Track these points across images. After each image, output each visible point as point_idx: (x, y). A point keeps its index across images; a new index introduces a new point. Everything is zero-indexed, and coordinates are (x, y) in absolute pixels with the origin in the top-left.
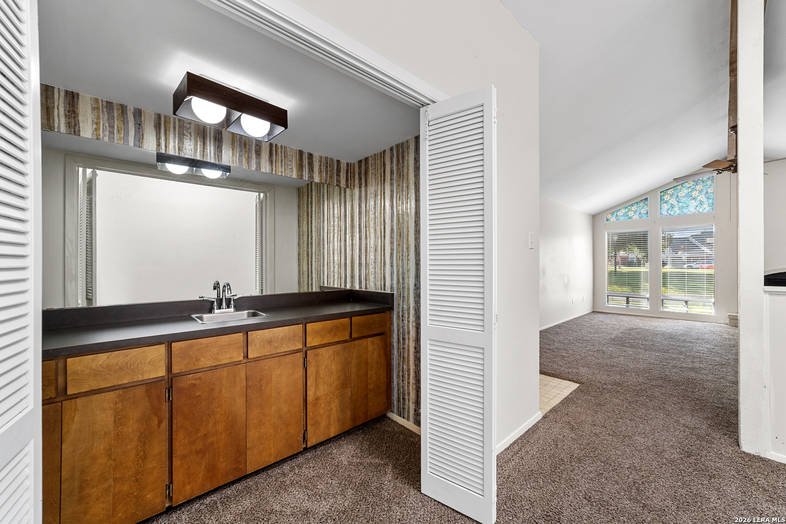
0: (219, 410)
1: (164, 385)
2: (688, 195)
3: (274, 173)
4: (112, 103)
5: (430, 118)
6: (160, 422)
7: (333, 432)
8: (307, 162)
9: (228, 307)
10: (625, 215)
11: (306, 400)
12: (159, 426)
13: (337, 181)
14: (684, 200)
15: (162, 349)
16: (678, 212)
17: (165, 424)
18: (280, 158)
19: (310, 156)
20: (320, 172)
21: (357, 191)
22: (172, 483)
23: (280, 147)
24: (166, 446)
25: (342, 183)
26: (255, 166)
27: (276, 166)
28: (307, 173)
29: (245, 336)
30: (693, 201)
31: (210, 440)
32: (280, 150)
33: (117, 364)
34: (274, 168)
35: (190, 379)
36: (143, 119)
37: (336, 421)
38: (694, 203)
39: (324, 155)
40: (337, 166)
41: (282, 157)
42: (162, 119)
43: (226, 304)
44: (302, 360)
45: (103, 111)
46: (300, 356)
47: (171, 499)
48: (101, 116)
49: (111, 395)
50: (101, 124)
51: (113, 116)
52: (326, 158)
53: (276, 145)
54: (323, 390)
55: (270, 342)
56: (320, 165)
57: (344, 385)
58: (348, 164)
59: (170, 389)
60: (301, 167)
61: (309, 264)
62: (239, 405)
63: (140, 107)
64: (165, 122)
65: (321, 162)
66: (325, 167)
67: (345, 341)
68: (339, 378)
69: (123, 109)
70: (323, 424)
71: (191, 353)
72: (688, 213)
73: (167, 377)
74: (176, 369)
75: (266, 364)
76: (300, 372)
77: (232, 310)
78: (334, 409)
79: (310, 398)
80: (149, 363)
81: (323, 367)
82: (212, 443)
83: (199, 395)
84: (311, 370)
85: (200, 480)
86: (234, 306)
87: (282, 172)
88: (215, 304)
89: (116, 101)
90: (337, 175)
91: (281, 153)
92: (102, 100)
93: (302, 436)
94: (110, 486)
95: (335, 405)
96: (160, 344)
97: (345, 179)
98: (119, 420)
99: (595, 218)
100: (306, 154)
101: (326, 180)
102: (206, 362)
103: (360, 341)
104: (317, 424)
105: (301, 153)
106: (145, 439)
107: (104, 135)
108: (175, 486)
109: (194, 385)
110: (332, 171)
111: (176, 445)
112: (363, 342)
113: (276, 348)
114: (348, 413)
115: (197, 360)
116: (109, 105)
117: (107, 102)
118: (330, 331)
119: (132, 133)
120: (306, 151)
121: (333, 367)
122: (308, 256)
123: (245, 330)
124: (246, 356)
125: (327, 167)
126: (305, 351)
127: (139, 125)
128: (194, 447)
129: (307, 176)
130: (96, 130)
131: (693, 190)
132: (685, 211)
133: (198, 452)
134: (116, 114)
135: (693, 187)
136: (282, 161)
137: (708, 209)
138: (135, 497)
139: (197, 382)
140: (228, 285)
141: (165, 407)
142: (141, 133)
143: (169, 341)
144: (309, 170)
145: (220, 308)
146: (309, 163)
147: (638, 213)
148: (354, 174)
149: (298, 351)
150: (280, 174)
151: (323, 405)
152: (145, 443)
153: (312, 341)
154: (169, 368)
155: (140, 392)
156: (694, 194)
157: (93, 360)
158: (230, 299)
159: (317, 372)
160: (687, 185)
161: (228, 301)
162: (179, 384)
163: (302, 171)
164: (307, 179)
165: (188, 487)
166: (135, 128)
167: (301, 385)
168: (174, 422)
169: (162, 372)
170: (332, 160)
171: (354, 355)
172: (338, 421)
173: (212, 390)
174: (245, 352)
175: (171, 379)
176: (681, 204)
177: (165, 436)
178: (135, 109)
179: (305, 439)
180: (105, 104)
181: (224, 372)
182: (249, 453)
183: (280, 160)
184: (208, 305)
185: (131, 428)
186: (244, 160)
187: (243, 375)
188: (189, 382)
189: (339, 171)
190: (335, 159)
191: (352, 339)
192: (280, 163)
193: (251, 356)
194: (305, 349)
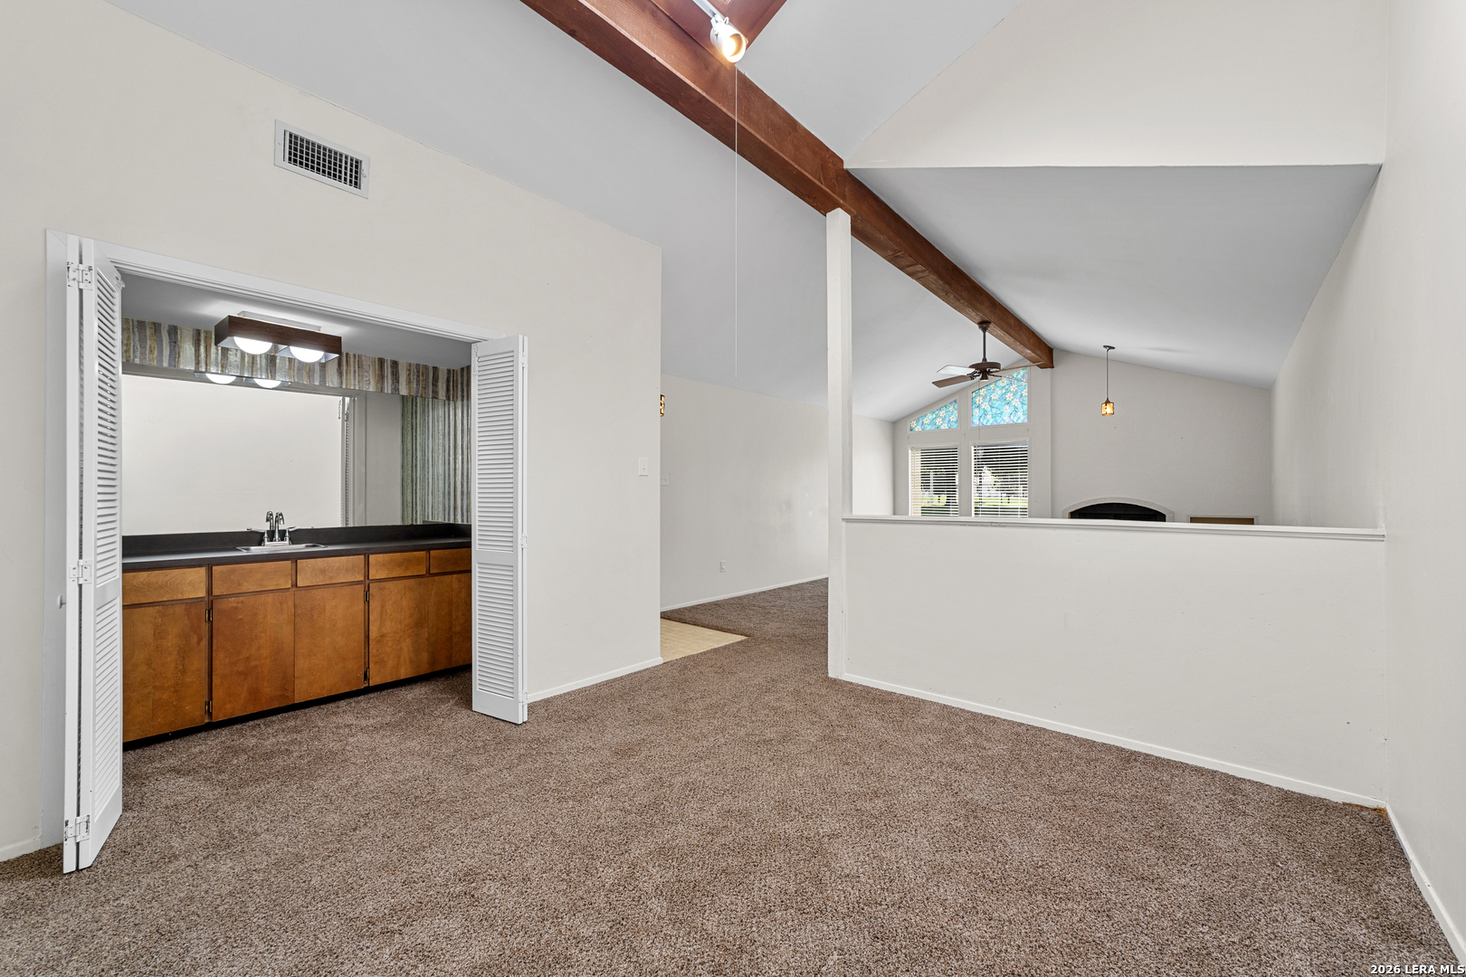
0: (263, 635)
1: (203, 608)
2: (1002, 398)
3: (344, 387)
4: (144, 322)
5: (479, 355)
6: (200, 640)
7: (404, 673)
8: (389, 371)
9: (282, 540)
10: (932, 422)
11: (367, 637)
12: (199, 643)
13: (433, 392)
14: (997, 404)
15: (202, 571)
16: (991, 421)
17: (205, 643)
18: (352, 369)
19: (395, 364)
20: (409, 382)
21: (459, 403)
22: (211, 700)
23: (352, 357)
24: (206, 664)
25: (440, 395)
26: (318, 380)
27: (346, 379)
28: (389, 385)
29: (294, 564)
30: (1007, 407)
31: (253, 663)
32: (352, 360)
33: (157, 583)
34: (344, 381)
35: (232, 602)
36: (179, 337)
37: (408, 662)
38: (1008, 410)
39: (414, 362)
40: (434, 374)
41: (354, 367)
42: (202, 335)
43: (279, 536)
44: (362, 593)
45: (133, 332)
46: (360, 588)
47: (210, 714)
48: (132, 337)
49: (152, 610)
50: (132, 345)
51: (145, 336)
52: (418, 365)
53: (347, 354)
54: (389, 627)
55: (323, 572)
56: (409, 375)
57: (419, 624)
58: (449, 371)
59: (210, 611)
60: (381, 377)
61: (414, 492)
62: (286, 632)
63: (175, 325)
64: (206, 337)
65: (409, 370)
66: (415, 377)
67: (421, 576)
68: (411, 616)
69: (156, 327)
70: (390, 664)
71: (232, 577)
72: (1002, 423)
73: (207, 599)
74: (216, 592)
75: (318, 593)
76: (361, 605)
77: (287, 542)
78: (405, 649)
79: (373, 634)
80: (189, 584)
81: (390, 603)
82: (256, 667)
83: (241, 619)
84: (374, 604)
85: (242, 701)
86: (290, 539)
87: (355, 385)
88: (266, 535)
89: (148, 319)
90: (433, 385)
91: (354, 363)
92: (133, 320)
93: (362, 673)
94: (150, 693)
95: (406, 645)
96: (200, 566)
97: (445, 389)
98: (159, 634)
99: (896, 428)
100: (389, 362)
101: (418, 392)
102: (249, 586)
103: (442, 578)
104: (381, 662)
105: (381, 361)
106: (184, 653)
107: (135, 357)
108: (215, 702)
109: (236, 608)
110: (426, 380)
111: (216, 663)
112: (447, 579)
113: (331, 578)
114: (425, 656)
115: (239, 584)
116: (141, 324)
117: (138, 322)
118: (400, 565)
119: (166, 352)
120: (388, 358)
121: (404, 603)
122: (412, 482)
123: (294, 558)
124: (294, 584)
125: (418, 376)
126: (367, 583)
127: (174, 343)
128: (235, 669)
129: (390, 388)
130: (126, 351)
131: (1008, 391)
132: (999, 420)
133: (240, 673)
134: (148, 333)
135: (1007, 387)
136: (355, 372)
137: (1022, 418)
138: (175, 706)
139: (239, 605)
140: (281, 514)
141: (205, 627)
142: (177, 351)
143: (209, 564)
144: (393, 381)
145: (271, 540)
146: (392, 372)
147: (947, 421)
148: (457, 383)
149: (358, 583)
150: (352, 388)
151: (390, 644)
152: (184, 658)
153: (374, 574)
154: (210, 590)
155: (179, 610)
156: (1009, 396)
157: (134, 577)
158: (285, 531)
159: (383, 607)
160: (1000, 383)
161: (282, 534)
162: (218, 606)
163: (383, 383)
164: (390, 392)
165: (228, 706)
166: (170, 346)
167: (361, 619)
168: (215, 641)
169: (202, 593)
170: (426, 367)
171: (433, 592)
172: (410, 662)
173: (255, 615)
174: (294, 581)
175: (211, 602)
176: (994, 410)
177: (205, 654)
178: (169, 326)
179: (366, 677)
180: (136, 323)
181: (270, 598)
182: (297, 682)
183: (352, 372)
184: (258, 537)
185: (171, 641)
186: (305, 373)
187: (291, 604)
188: (230, 605)
189: (435, 380)
190: (431, 365)
191: (429, 574)
192: (352, 375)
193: (299, 584)
194: (367, 582)
